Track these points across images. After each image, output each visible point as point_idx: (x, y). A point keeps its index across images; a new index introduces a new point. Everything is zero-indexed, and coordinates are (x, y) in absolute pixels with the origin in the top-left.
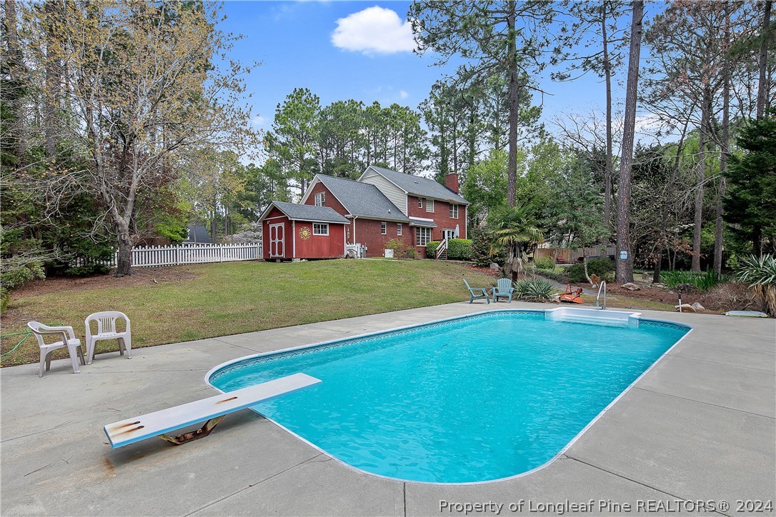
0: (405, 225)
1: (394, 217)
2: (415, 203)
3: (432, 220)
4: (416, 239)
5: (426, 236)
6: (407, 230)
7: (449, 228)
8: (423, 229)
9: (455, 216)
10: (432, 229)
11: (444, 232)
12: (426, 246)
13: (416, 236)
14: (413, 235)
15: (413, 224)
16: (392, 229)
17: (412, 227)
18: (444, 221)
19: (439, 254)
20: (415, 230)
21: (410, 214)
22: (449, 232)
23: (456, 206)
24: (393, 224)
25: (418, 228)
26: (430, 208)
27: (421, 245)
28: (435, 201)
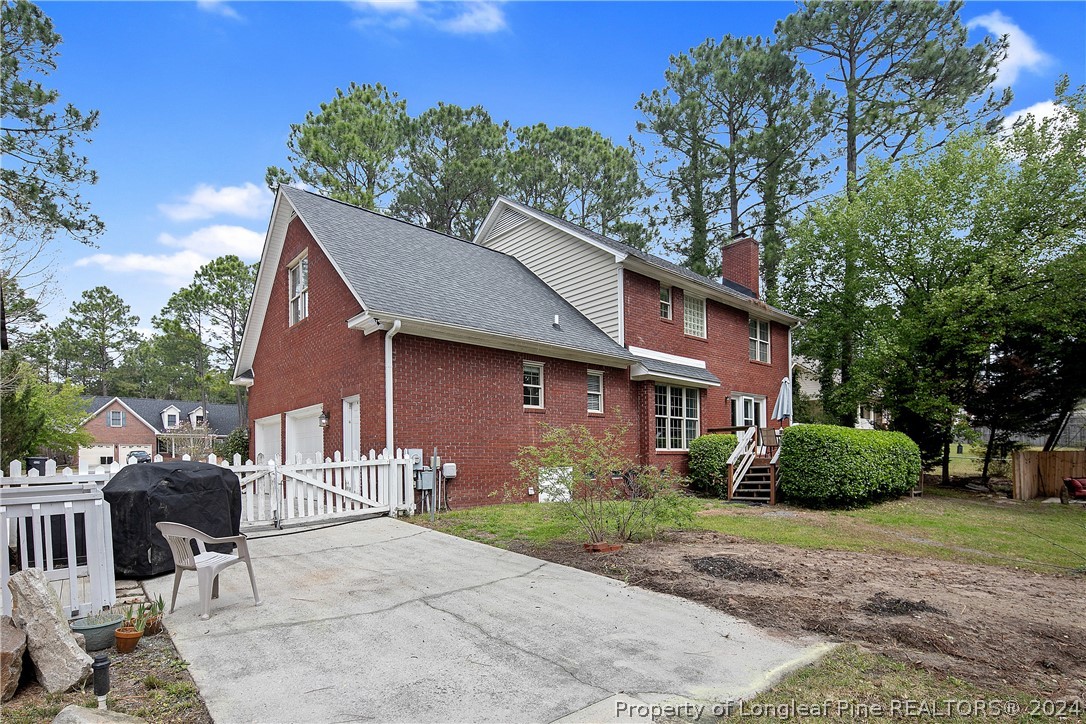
0: (616, 374)
1: (572, 341)
2: (649, 299)
3: (701, 364)
4: (652, 426)
5: (684, 417)
6: (622, 394)
7: (746, 391)
8: (677, 391)
9: (763, 356)
10: (703, 391)
11: (733, 402)
12: (684, 449)
13: (653, 417)
14: (643, 415)
15: (643, 372)
16: (568, 389)
17: (640, 385)
18: (736, 369)
19: (736, 479)
20: (651, 395)
21: (631, 339)
22: (746, 403)
23: (764, 327)
24: (568, 368)
25: (660, 388)
26: (696, 325)
27: (669, 449)
28: (709, 301)
